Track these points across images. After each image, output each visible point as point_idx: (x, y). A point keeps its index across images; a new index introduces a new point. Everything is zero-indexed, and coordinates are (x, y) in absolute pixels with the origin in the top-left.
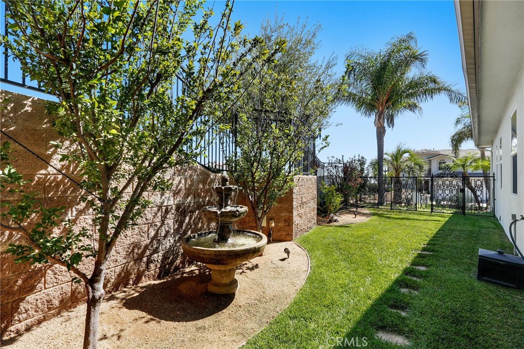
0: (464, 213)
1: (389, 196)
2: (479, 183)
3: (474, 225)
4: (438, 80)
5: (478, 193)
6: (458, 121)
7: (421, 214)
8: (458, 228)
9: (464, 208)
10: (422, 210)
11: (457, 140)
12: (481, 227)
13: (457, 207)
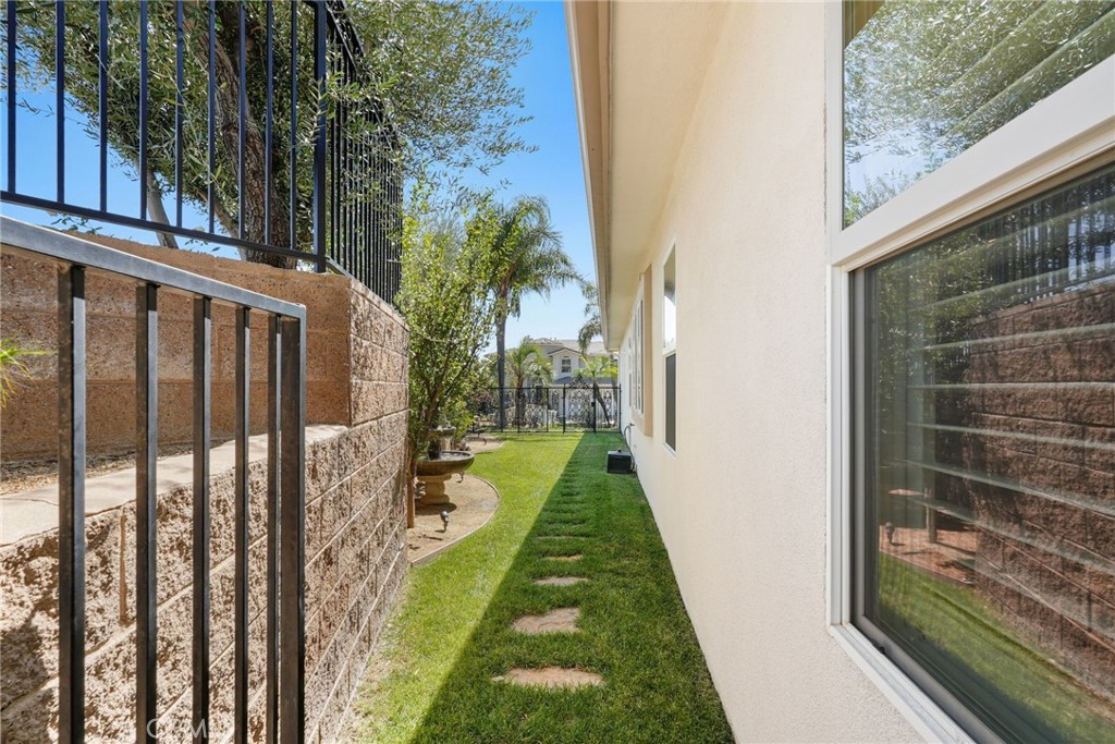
0: (595, 431)
1: (511, 413)
2: (608, 395)
3: (604, 442)
4: (569, 261)
5: (607, 407)
6: (587, 310)
7: (553, 435)
8: (592, 444)
9: (594, 426)
10: (553, 430)
11: (586, 336)
12: (609, 442)
13: (589, 425)
